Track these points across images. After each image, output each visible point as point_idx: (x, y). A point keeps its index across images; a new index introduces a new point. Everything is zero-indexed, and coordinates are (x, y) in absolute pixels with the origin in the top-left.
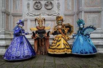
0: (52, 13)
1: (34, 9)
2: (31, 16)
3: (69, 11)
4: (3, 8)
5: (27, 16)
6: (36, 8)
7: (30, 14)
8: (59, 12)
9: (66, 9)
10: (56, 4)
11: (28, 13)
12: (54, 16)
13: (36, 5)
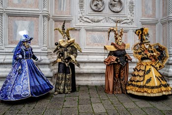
0: (121, 19)
1: (91, 10)
2: (87, 21)
3: (148, 17)
4: (45, 9)
5: (79, 21)
6: (94, 8)
7: (85, 19)
8: (132, 18)
9: (144, 14)
10: (128, 4)
11: (80, 17)
12: (124, 23)
13: (95, 3)
